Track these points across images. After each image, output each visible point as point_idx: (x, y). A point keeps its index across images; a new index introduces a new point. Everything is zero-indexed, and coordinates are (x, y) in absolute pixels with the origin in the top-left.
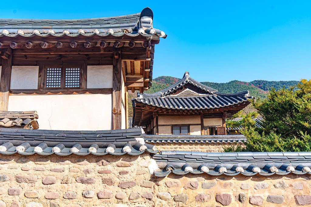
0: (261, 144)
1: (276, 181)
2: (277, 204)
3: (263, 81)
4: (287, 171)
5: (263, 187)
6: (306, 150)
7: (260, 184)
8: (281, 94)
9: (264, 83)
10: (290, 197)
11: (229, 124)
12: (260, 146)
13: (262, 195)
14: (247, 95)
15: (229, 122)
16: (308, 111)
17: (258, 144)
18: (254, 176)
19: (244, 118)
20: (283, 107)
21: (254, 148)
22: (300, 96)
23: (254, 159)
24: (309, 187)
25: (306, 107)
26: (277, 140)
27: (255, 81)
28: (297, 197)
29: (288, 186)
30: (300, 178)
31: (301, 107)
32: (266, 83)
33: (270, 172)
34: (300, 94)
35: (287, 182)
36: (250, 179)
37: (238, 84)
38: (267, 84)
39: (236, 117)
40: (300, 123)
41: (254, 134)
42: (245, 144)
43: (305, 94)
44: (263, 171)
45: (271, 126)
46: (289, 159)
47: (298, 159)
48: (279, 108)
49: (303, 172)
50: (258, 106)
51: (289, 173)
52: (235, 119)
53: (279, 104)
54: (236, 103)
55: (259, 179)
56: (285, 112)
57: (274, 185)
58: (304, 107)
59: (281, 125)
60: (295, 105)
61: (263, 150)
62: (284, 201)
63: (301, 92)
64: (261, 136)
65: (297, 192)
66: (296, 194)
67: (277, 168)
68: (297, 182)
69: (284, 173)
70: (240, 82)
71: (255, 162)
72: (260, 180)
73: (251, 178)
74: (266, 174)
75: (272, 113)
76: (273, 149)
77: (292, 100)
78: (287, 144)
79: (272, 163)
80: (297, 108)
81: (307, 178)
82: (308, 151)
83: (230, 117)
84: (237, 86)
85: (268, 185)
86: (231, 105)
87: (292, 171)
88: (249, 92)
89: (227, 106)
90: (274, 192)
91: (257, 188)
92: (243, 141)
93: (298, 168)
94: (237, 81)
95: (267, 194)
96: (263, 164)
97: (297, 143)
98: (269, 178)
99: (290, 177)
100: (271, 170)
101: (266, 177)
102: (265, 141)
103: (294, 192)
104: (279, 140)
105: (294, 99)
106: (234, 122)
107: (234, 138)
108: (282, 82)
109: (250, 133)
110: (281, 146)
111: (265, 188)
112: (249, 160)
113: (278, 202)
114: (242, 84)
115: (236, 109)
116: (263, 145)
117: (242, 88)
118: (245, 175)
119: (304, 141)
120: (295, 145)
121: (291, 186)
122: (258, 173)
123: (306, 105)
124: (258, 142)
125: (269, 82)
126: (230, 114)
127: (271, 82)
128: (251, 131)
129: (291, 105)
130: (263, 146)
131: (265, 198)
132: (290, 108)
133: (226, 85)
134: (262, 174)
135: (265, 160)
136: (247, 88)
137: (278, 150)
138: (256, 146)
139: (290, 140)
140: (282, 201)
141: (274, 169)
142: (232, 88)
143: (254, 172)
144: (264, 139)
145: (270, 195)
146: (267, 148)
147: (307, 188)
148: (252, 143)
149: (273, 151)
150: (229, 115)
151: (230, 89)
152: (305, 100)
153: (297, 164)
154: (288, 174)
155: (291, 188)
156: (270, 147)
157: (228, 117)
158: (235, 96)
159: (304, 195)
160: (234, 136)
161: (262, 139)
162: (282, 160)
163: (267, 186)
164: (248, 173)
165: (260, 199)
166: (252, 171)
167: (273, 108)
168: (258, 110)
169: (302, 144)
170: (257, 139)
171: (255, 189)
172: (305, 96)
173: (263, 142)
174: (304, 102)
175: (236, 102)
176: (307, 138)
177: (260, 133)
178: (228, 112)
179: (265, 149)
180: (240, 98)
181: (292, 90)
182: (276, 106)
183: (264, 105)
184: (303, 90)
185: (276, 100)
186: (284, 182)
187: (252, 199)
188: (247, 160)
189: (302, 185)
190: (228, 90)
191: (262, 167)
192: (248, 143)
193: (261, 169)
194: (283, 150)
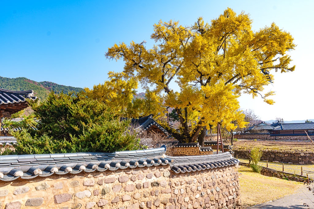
0: (31, 146)
1: (38, 184)
2: (35, 207)
3: (53, 84)
4: (51, 173)
5: (23, 191)
6: (72, 151)
7: (21, 189)
8: (60, 98)
9: (54, 85)
10: (50, 198)
11: (7, 125)
12: (30, 149)
13: (20, 200)
14: (31, 95)
15: (7, 122)
16: (79, 116)
17: (28, 146)
18: (14, 181)
19: (26, 118)
20: (59, 111)
21: (24, 150)
22: (75, 101)
23: (19, 162)
24: (68, 186)
25: (78, 112)
26: (48, 143)
27: (45, 82)
28: (56, 197)
29: (49, 186)
30: (62, 178)
31: (74, 112)
32: (55, 85)
33: (33, 175)
34: (75, 100)
35: (49, 183)
36: (9, 185)
37: (26, 81)
38: (57, 87)
39: (16, 117)
40: (71, 127)
41: (26, 136)
42: (15, 146)
43: (79, 100)
44: (26, 175)
45: (47, 128)
46: (55, 160)
47: (63, 160)
48: (55, 111)
49: (65, 172)
50: (36, 107)
51: (52, 174)
52: (16, 119)
53: (56, 107)
54: (17, 102)
55: (21, 183)
56: (61, 115)
57: (36, 188)
58: (76, 112)
59: (55, 128)
60: (70, 110)
61: (32, 152)
62: (44, 203)
63: (77, 98)
64: (33, 138)
65: (57, 191)
66: (55, 194)
67: (41, 170)
68: (58, 182)
69: (48, 174)
70: (29, 80)
71: (19, 165)
72: (22, 185)
73: (12, 183)
74: (29, 177)
75: (48, 116)
76: (43, 151)
77: (67, 104)
78: (56, 146)
79: (38, 166)
80: (70, 112)
81: (68, 177)
82: (73, 153)
83: (8, 117)
84: (25, 85)
85: (29, 189)
86: (11, 103)
87: (55, 172)
88: (33, 92)
89: (6, 103)
90: (34, 195)
91: (16, 193)
92: (12, 143)
93: (61, 169)
94: (26, 78)
95: (26, 198)
96: (27, 168)
97: (66, 145)
98: (31, 182)
99: (53, 178)
100: (35, 173)
101: (28, 181)
102: (36, 143)
103: (54, 192)
104: (49, 142)
105: (70, 104)
106: (12, 122)
107: (8, 140)
108: (71, 87)
109: (22, 135)
110: (51, 148)
111: (26, 192)
112: (12, 164)
113: (37, 204)
114: (30, 83)
115: (16, 108)
116: (33, 147)
117: (30, 87)
118: (4, 180)
119: (72, 143)
120: (63, 147)
121: (53, 186)
122: (20, 177)
123: (78, 111)
124: (28, 145)
125: (59, 86)
126: (8, 113)
127: (61, 86)
128: (23, 133)
129: (67, 109)
130: (33, 149)
131: (24, 203)
132: (65, 113)
133: (12, 81)
134: (24, 178)
135: (31, 163)
136: (35, 87)
137: (47, 152)
138: (26, 148)
139: (60, 142)
140: (41, 203)
141: (38, 172)
142: (18, 85)
143: (15, 177)
144: (35, 142)
145: (30, 199)
146: (36, 150)
147: (67, 186)
148: (22, 146)
149: (42, 154)
150: (6, 114)
151: (16, 86)
152: (78, 106)
153: (62, 165)
154: (51, 176)
155: (52, 188)
156: (40, 149)
157: (5, 116)
158: (17, 94)
159: (63, 193)
160: (8, 137)
161: (33, 141)
162: (48, 162)
163: (27, 190)
164: (9, 179)
165: (18, 204)
166: (14, 176)
167: (50, 110)
168: (35, 111)
169: (70, 146)
170: (28, 141)
171: (14, 194)
172: (79, 102)
173: (34, 144)
174: (77, 107)
175: (17, 100)
176: (75, 141)
177: (33, 135)
178: (6, 110)
179: (35, 151)
180: (22, 97)
181: (70, 96)
182: (53, 109)
183: (42, 106)
184: (78, 97)
185: (54, 103)
186: (46, 183)
187: (8, 206)
188: (10, 164)
189: (63, 184)
190: (13, 86)
191: (27, 171)
192: (18, 145)
193: (24, 172)
194: (52, 153)
